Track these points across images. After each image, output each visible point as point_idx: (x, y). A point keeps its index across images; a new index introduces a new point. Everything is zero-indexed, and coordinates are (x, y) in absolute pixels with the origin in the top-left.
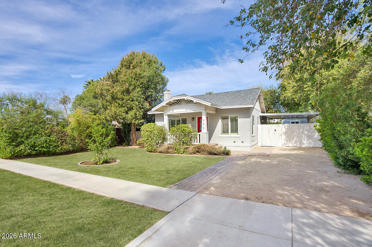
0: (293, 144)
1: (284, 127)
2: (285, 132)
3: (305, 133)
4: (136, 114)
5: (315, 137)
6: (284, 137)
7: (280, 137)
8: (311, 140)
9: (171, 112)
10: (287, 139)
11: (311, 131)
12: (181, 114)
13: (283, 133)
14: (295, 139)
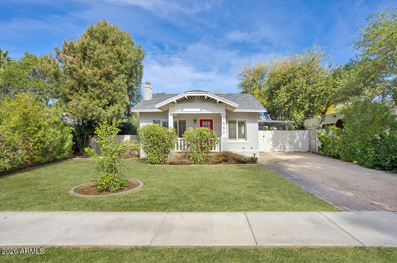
0: (278, 149)
1: (271, 133)
2: (272, 138)
3: (288, 139)
4: (119, 110)
5: (295, 143)
6: (271, 143)
7: (268, 142)
8: (292, 146)
9: (179, 111)
10: (273, 145)
11: (292, 137)
12: (178, 114)
13: (270, 139)
14: (280, 144)
